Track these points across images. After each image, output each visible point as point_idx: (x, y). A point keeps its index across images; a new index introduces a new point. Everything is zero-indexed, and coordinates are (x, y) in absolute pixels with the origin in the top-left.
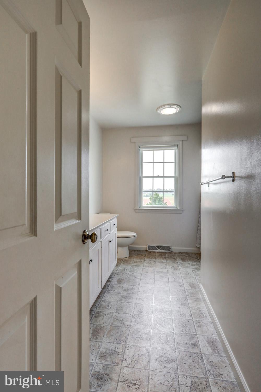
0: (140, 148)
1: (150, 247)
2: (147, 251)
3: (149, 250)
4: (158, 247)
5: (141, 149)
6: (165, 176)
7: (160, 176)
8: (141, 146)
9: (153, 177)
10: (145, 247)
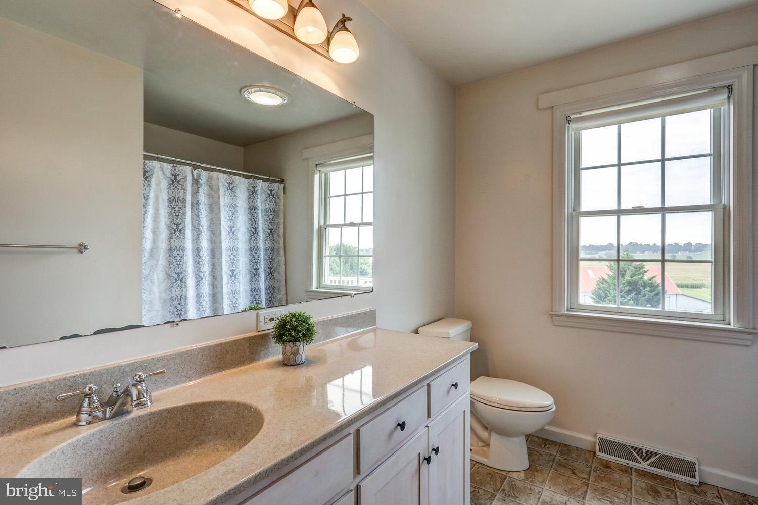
0: (569, 122)
1: (606, 445)
2: (595, 453)
3: (601, 455)
4: (639, 451)
5: (573, 126)
6: (666, 205)
7: (646, 206)
8: (571, 117)
9: (619, 212)
10: (590, 438)
